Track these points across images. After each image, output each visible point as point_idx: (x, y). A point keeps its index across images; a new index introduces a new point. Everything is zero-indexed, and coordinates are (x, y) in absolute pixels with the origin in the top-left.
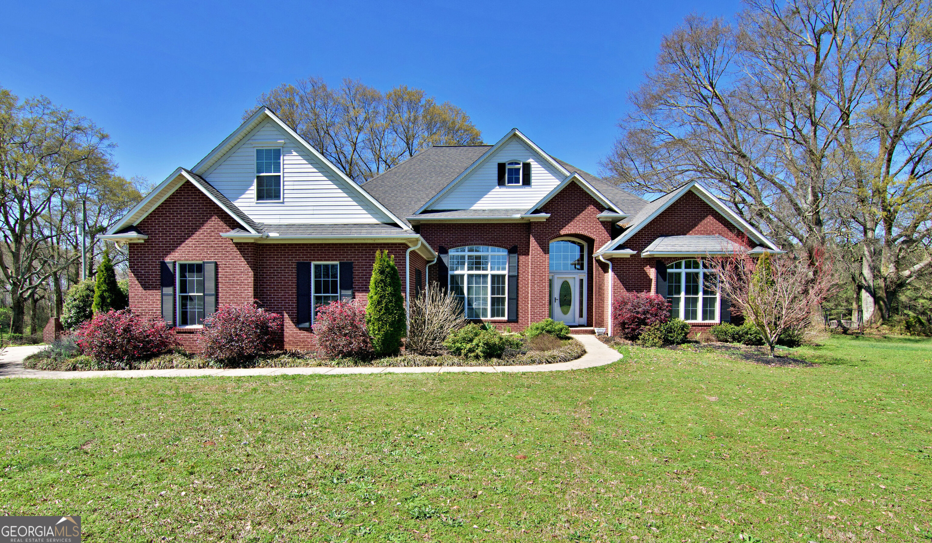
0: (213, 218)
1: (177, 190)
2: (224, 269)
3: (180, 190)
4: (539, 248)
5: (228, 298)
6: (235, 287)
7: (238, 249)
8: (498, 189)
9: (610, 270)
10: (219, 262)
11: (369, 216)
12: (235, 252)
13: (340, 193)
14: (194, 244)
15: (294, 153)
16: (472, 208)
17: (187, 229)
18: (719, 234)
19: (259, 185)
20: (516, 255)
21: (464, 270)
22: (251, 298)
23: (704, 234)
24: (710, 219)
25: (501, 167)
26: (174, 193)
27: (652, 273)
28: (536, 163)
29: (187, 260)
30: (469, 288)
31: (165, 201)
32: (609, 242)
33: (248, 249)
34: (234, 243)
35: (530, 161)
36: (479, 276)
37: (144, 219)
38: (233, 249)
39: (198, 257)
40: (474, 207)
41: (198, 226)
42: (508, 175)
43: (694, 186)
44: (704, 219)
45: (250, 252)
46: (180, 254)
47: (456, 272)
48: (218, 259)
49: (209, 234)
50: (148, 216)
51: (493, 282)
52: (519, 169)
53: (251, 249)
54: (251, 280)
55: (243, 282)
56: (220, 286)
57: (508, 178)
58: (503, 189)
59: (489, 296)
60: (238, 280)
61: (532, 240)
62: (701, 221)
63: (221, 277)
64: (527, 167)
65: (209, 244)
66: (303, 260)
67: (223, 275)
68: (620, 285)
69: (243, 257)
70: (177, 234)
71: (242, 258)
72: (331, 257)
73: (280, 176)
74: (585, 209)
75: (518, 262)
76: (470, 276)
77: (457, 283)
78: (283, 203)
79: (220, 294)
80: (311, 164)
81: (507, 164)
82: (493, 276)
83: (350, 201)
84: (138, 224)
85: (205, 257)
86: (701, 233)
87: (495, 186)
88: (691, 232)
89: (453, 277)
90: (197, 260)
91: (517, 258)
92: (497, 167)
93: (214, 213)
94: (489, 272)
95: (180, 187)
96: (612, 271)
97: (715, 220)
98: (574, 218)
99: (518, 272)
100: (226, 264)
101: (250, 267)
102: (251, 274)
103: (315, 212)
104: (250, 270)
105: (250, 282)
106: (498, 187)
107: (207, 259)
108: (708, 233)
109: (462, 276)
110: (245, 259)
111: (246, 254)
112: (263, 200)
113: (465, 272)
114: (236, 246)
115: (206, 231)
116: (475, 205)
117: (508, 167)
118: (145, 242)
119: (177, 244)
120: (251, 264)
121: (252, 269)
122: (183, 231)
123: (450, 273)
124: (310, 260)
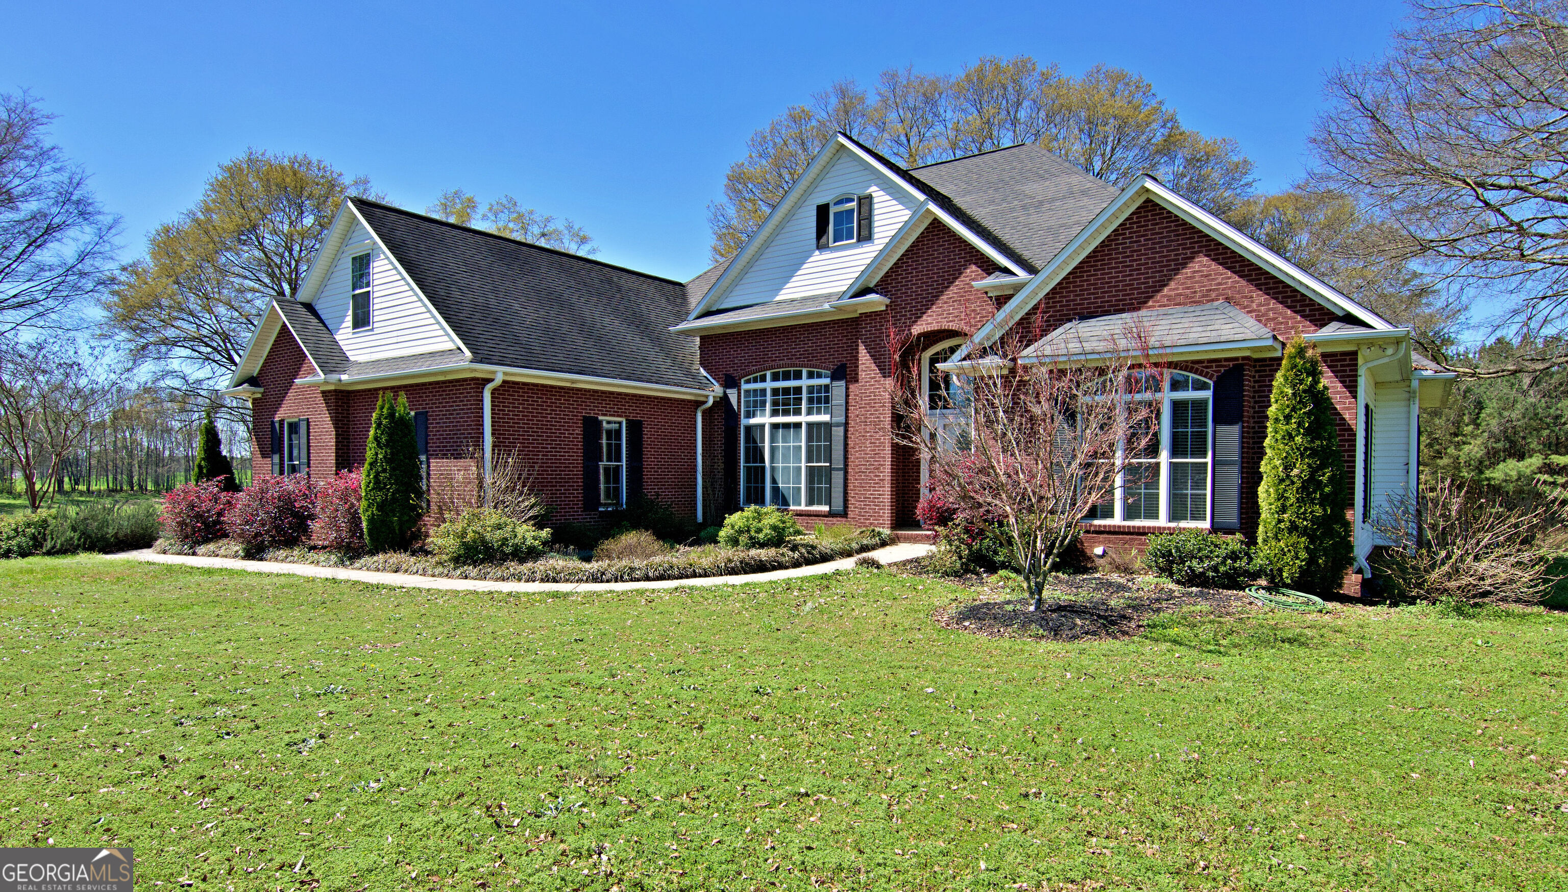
2: (314, 429)
4: (873, 366)
5: (317, 467)
6: (322, 453)
8: (817, 256)
10: (311, 419)
12: (322, 404)
14: (294, 396)
16: (778, 298)
17: (289, 376)
18: (1228, 300)
19: (354, 308)
20: (843, 383)
21: (765, 416)
22: (333, 467)
23: (1184, 304)
24: (1202, 263)
25: (823, 211)
28: (882, 193)
29: (289, 417)
30: (773, 450)
31: (275, 341)
34: (321, 392)
35: (873, 190)
36: (786, 426)
37: (260, 367)
38: (322, 401)
39: (295, 413)
40: (782, 296)
41: (296, 372)
42: (835, 225)
43: (1143, 187)
44: (1184, 265)
46: (287, 409)
47: (753, 421)
48: (310, 416)
50: (262, 364)
51: (810, 438)
52: (853, 210)
54: (333, 442)
55: (328, 446)
56: (311, 451)
57: (835, 231)
58: (827, 255)
59: (803, 465)
60: (324, 442)
61: (862, 350)
62: (1176, 271)
63: (312, 439)
64: (866, 202)
65: (304, 395)
67: (313, 436)
69: (329, 412)
70: (282, 383)
74: (961, 274)
75: (847, 396)
76: (775, 426)
77: (755, 442)
78: (373, 330)
79: (311, 462)
81: (831, 205)
82: (810, 425)
84: (256, 374)
85: (301, 413)
86: (1174, 301)
87: (813, 252)
88: (1150, 303)
89: (748, 429)
90: (294, 418)
91: (844, 388)
92: (815, 213)
94: (803, 418)
97: (1214, 265)
98: (937, 297)
99: (847, 417)
100: (316, 423)
102: (334, 433)
104: (333, 429)
105: (332, 445)
106: (817, 252)
107: (302, 416)
108: (1192, 300)
109: (762, 426)
110: (330, 415)
111: (330, 406)
112: (358, 328)
113: (764, 419)
114: (323, 397)
116: (783, 292)
117: (833, 210)
118: (262, 396)
119: (282, 397)
120: (333, 420)
121: (334, 426)
122: (286, 380)
123: (744, 422)
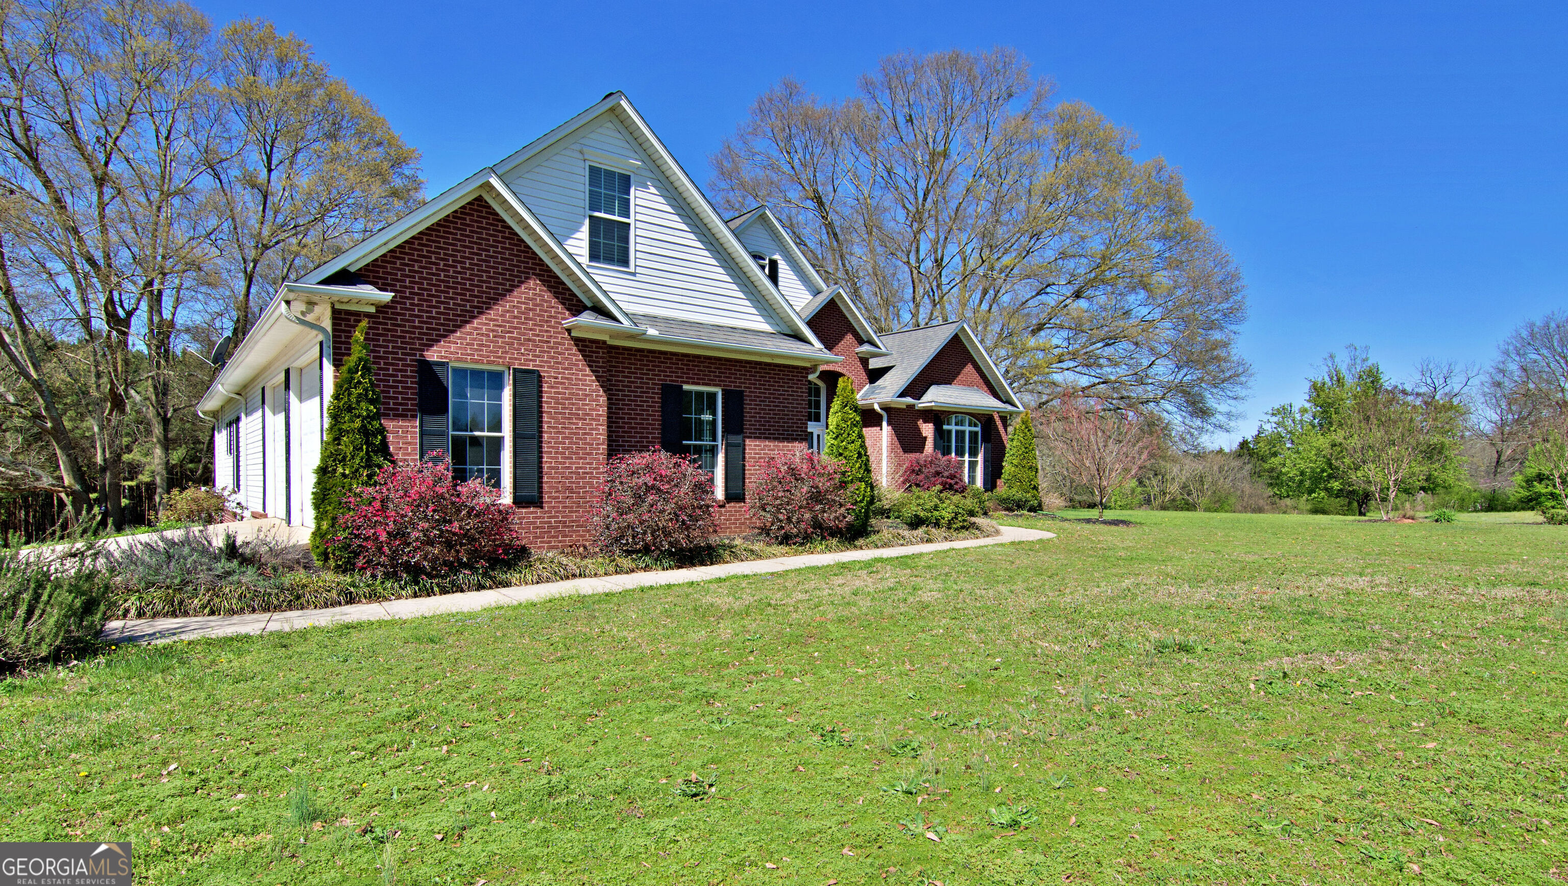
0: (532, 282)
1: (456, 212)
2: (552, 387)
3: (462, 213)
5: (560, 443)
6: (574, 424)
7: (580, 351)
9: (884, 424)
10: (545, 372)
11: (760, 319)
12: (574, 355)
13: (720, 273)
14: (493, 331)
15: (653, 190)
17: (476, 297)
18: (974, 385)
19: (593, 233)
22: (602, 444)
23: (962, 385)
26: (448, 216)
27: (927, 430)
28: (783, 262)
29: (477, 362)
31: (428, 229)
32: (867, 386)
33: (598, 352)
34: (573, 338)
35: (777, 257)
37: (376, 260)
38: (571, 349)
39: (500, 357)
41: (500, 295)
43: (962, 326)
44: (965, 368)
45: (601, 358)
46: (460, 348)
48: (541, 367)
49: (523, 313)
50: (384, 255)
52: (764, 267)
53: (603, 353)
54: (603, 411)
55: (588, 415)
56: (545, 419)
60: (579, 409)
63: (547, 402)
64: (773, 266)
65: (524, 334)
66: (670, 381)
67: (552, 398)
68: (897, 443)
69: (589, 366)
70: (454, 304)
71: (588, 369)
72: (712, 380)
73: (629, 224)
74: (844, 336)
78: (634, 274)
79: (545, 436)
80: (679, 215)
83: (734, 290)
84: (360, 269)
85: (516, 359)
88: (955, 382)
90: (498, 364)
93: (533, 274)
95: (463, 207)
96: (889, 424)
97: (974, 371)
100: (556, 378)
101: (602, 386)
102: (603, 400)
103: (685, 300)
104: (601, 392)
105: (600, 415)
107: (520, 364)
108: (968, 385)
110: (593, 371)
111: (594, 362)
112: (599, 262)
114: (577, 345)
115: (518, 307)
118: (377, 311)
119: (454, 326)
120: (603, 382)
121: (605, 391)
122: (468, 301)
124: (682, 382)
